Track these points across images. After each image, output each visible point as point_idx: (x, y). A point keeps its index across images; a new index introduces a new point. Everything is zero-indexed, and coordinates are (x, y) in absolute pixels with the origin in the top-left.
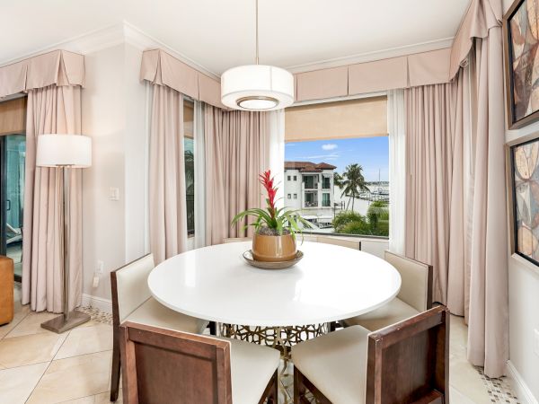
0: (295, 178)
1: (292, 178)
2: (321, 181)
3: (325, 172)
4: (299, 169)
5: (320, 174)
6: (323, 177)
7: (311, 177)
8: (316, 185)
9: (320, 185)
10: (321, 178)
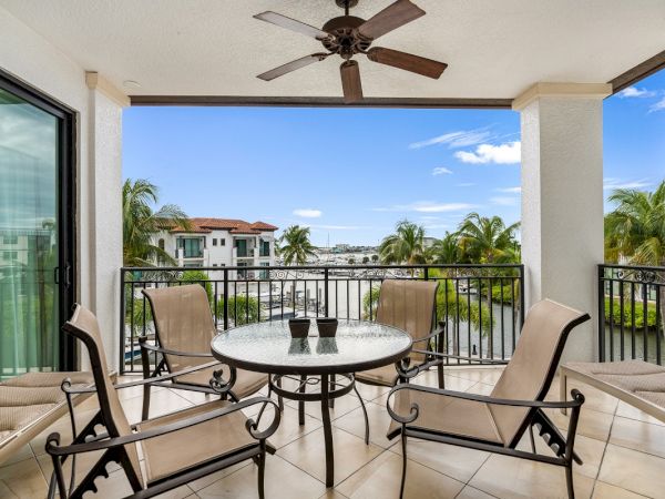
0: (223, 242)
1: (219, 242)
2: (258, 245)
3: (264, 234)
4: (229, 229)
5: (257, 236)
6: (261, 241)
7: (244, 241)
8: (252, 251)
9: (257, 251)
10: (258, 242)
